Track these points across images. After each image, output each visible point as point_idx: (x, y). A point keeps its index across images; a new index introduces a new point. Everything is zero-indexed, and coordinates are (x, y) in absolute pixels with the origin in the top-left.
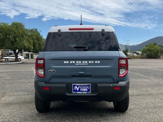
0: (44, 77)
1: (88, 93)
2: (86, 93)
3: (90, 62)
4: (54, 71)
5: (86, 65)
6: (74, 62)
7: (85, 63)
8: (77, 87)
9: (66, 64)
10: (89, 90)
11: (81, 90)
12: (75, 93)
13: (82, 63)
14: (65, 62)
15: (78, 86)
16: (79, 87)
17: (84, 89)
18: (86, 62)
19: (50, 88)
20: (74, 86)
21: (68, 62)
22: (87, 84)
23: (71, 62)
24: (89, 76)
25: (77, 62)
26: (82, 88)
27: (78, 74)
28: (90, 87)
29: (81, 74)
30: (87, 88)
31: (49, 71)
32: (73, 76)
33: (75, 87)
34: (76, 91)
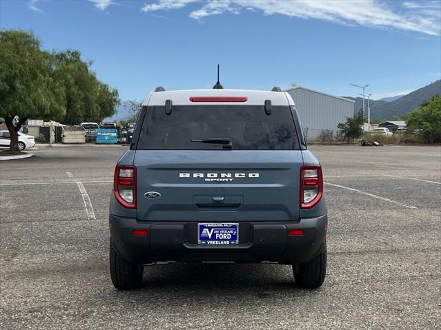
0: (136, 207)
1: (233, 242)
2: (228, 242)
3: (237, 175)
4: (158, 195)
5: (229, 182)
6: (202, 175)
7: (226, 177)
8: (207, 230)
9: (185, 180)
10: (234, 238)
11: (217, 236)
12: (203, 243)
13: (219, 177)
14: (181, 175)
15: (210, 229)
16: (213, 230)
17: (223, 234)
18: (229, 175)
19: (148, 231)
20: (202, 227)
21: (188, 175)
22: (231, 224)
23: (195, 175)
24: (236, 206)
25: (209, 175)
26: (219, 233)
27: (211, 202)
28: (236, 230)
29: (218, 202)
30: (231, 232)
31: (147, 195)
32: (199, 206)
33: (204, 229)
34: (206, 238)
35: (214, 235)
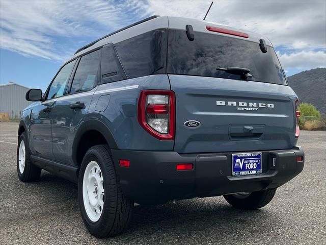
1: (258, 172)
2: (254, 172)
3: (260, 105)
4: (198, 124)
6: (235, 104)
7: (253, 107)
8: (239, 160)
10: (258, 166)
11: (247, 166)
12: (237, 174)
14: (218, 103)
15: (241, 158)
16: (243, 160)
17: (251, 163)
18: (255, 105)
20: (236, 157)
21: (224, 103)
22: (254, 154)
23: (230, 104)
24: (257, 135)
25: (240, 104)
26: (248, 163)
27: (241, 131)
28: (260, 159)
30: (257, 161)
31: (187, 124)
32: (234, 136)
33: (237, 160)
34: (238, 169)
35: (244, 165)
